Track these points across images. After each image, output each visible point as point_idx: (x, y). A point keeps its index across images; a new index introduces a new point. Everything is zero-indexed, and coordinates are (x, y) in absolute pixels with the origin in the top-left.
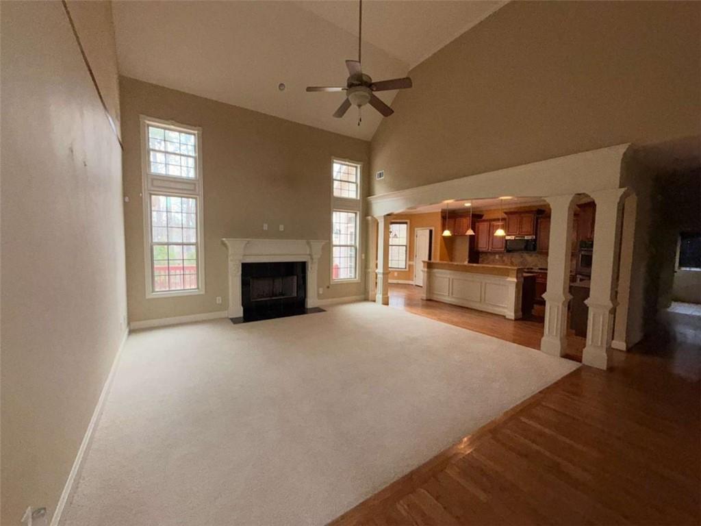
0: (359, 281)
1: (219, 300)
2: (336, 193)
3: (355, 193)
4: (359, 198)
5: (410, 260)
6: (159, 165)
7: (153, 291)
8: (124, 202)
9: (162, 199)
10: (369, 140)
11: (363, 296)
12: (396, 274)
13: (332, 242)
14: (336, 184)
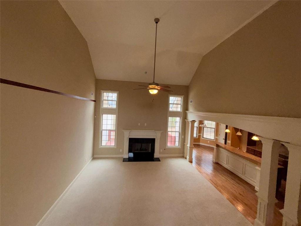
0: (180, 148)
1: (121, 150)
2: (170, 109)
3: (180, 109)
4: (182, 111)
5: (216, 136)
6: (105, 105)
7: (101, 146)
8: (95, 118)
9: (106, 115)
10: (188, 85)
11: (181, 155)
12: (209, 142)
13: (168, 130)
14: (171, 106)
